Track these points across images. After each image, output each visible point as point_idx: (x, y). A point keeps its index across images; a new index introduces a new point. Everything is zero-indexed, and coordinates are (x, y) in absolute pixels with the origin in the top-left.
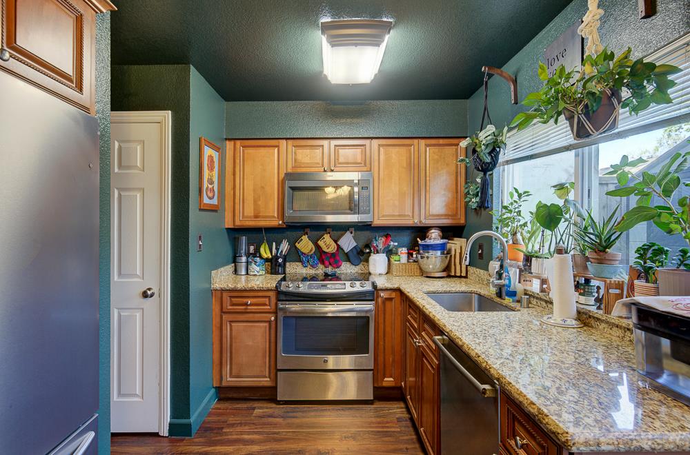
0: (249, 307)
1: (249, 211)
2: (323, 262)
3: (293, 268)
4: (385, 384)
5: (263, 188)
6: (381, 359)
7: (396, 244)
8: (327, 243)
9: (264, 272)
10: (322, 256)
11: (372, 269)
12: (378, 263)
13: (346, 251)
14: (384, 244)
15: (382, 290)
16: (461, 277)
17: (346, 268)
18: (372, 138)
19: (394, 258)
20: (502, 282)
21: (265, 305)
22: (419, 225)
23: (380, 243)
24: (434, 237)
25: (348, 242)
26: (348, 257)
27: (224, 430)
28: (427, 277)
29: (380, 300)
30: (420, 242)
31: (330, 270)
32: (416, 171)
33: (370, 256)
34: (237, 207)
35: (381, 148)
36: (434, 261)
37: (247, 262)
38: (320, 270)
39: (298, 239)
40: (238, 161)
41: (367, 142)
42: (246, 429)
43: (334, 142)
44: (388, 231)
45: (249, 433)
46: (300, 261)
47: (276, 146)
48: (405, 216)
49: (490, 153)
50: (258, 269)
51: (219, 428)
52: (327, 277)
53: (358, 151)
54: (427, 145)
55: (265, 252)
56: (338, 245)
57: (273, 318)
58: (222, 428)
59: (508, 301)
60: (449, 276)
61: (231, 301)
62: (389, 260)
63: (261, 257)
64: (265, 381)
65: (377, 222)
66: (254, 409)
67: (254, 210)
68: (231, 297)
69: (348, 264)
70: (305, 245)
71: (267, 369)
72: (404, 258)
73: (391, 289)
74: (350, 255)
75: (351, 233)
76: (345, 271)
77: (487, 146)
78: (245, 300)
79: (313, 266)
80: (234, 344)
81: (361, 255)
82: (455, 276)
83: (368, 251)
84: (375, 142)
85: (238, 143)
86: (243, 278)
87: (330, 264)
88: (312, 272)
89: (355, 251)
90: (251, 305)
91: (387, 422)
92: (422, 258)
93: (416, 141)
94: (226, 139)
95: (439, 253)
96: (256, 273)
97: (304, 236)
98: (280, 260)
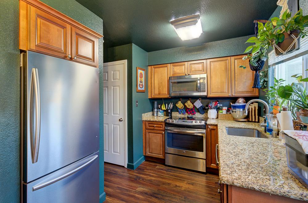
0: (155, 128)
1: (157, 92)
2: (187, 112)
3: (175, 114)
4: (211, 167)
5: (161, 83)
6: (209, 155)
7: (221, 105)
8: (189, 104)
9: (163, 115)
10: (187, 110)
11: (209, 116)
12: (212, 113)
13: (197, 108)
14: (215, 105)
15: (209, 125)
16: (255, 122)
17: (198, 115)
18: (207, 59)
19: (220, 111)
21: (161, 127)
22: (231, 96)
23: (213, 104)
24: (241, 102)
25: (198, 104)
26: (198, 111)
27: (145, 170)
28: (236, 121)
29: (208, 129)
30: (232, 104)
31: (190, 116)
32: (229, 72)
33: (208, 110)
34: (152, 91)
35: (211, 63)
36: (239, 113)
37: (157, 111)
38: (186, 115)
39: (177, 103)
40: (152, 73)
41: (204, 61)
42: (152, 172)
43: (189, 63)
44: (217, 99)
45: (152, 173)
46: (178, 111)
47: (166, 67)
48: (224, 92)
49: (257, 62)
50: (161, 114)
51: (143, 169)
52: (189, 118)
53: (200, 65)
54: (235, 59)
55: (163, 108)
56: (194, 105)
57: (163, 133)
58: (144, 170)
59: (268, 134)
60: (249, 121)
61: (149, 125)
62: (218, 113)
63: (162, 109)
64: (161, 156)
65: (210, 95)
66: (157, 166)
67: (158, 92)
68: (149, 124)
69: (199, 114)
70: (180, 105)
71: (162, 152)
72: (224, 112)
73: (214, 125)
74: (199, 109)
75: (200, 100)
76: (197, 116)
77: (255, 58)
78: (154, 125)
79: (183, 114)
80: (150, 141)
81: (204, 110)
82: (252, 121)
83: (207, 108)
84: (209, 61)
85: (152, 66)
86: (156, 117)
87: (190, 113)
88: (182, 116)
89: (202, 108)
90: (155, 127)
91: (210, 183)
92: (233, 112)
93: (229, 58)
94: (148, 66)
95: (241, 110)
96: (160, 115)
97: (179, 102)
98: (169, 111)
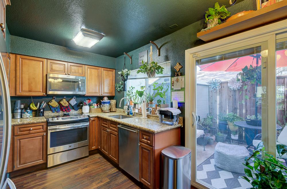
0: (31, 131)
1: (26, 88)
2: (62, 110)
3: (48, 113)
5: (34, 78)
6: (91, 141)
7: (92, 102)
8: (64, 103)
9: (32, 116)
10: (62, 108)
11: (83, 111)
12: (86, 109)
13: (72, 105)
14: (89, 102)
15: (91, 117)
16: (114, 112)
17: (73, 112)
20: (129, 111)
21: (40, 129)
22: (101, 96)
23: (87, 102)
24: (106, 100)
25: (73, 102)
26: (73, 108)
28: (104, 112)
29: (91, 121)
30: (102, 101)
31: (65, 113)
32: (100, 78)
33: (82, 106)
35: (88, 69)
36: (106, 107)
37: (22, 113)
38: (61, 113)
39: (50, 101)
41: (83, 66)
43: (70, 64)
44: (89, 98)
46: (51, 110)
47: (41, 61)
48: (97, 92)
49: (126, 77)
50: (29, 115)
52: (65, 115)
53: (80, 68)
54: (104, 70)
55: (33, 107)
56: (69, 103)
57: (45, 134)
58: (23, 186)
59: (131, 115)
60: (111, 112)
61: (20, 130)
62: (90, 108)
63: (30, 109)
64: (41, 162)
65: (87, 95)
66: (36, 174)
67: (29, 88)
68: (19, 128)
69: (73, 110)
70: (54, 103)
71: (41, 157)
72: (96, 107)
73: (94, 117)
74: (75, 107)
75: (75, 98)
76: (72, 113)
77: (126, 74)
78: (29, 128)
79: (57, 112)
80: (22, 150)
81: (79, 106)
82: (112, 112)
83: (82, 105)
84: (86, 66)
87: (66, 111)
88: (57, 114)
89: (76, 105)
90: (32, 130)
92: (103, 106)
93: (100, 68)
94: (10, 53)
95: (108, 104)
96: (28, 117)
97: (53, 100)
98: (42, 110)
